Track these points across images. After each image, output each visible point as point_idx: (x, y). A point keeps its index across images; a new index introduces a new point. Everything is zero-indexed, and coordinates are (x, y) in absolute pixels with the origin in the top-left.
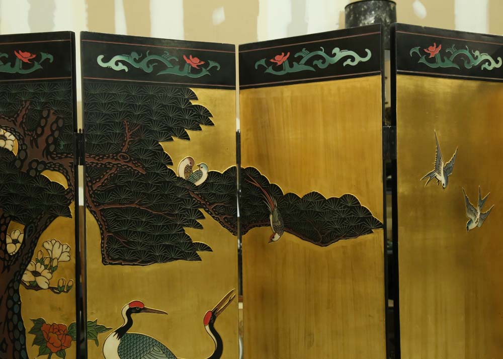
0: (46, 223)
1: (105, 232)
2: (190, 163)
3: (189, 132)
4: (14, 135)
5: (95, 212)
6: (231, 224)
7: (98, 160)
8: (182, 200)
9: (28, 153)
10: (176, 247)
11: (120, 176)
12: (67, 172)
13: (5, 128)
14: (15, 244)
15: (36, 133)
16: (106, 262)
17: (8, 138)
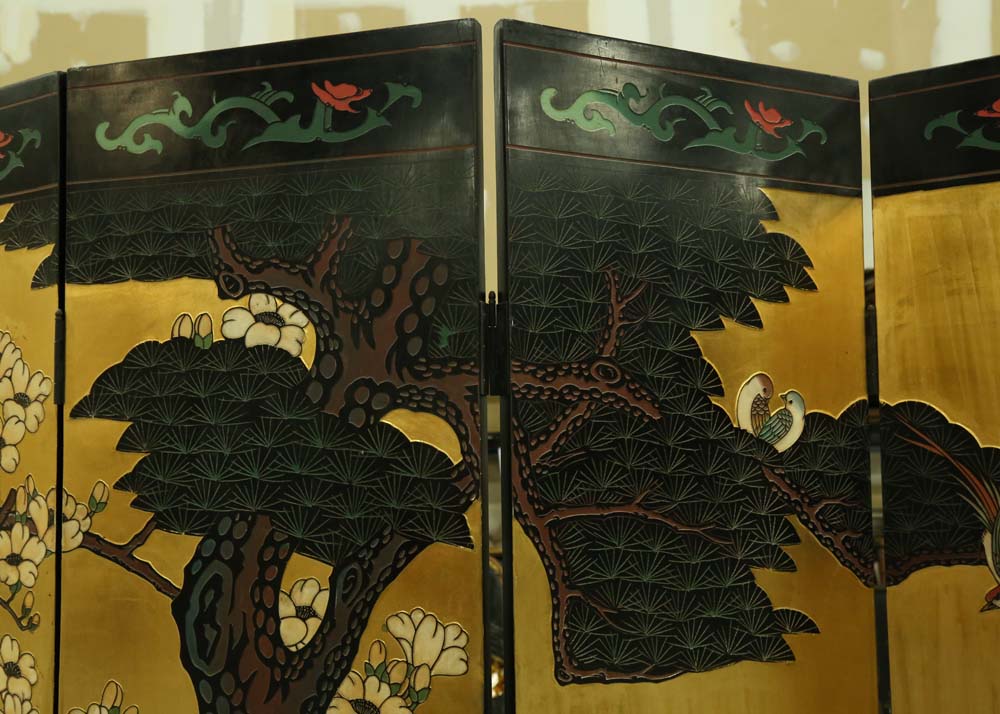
0: (397, 560)
1: (562, 586)
2: (765, 390)
3: (761, 307)
4: (306, 313)
5: (534, 528)
6: (859, 556)
7: (543, 379)
8: (746, 491)
9: (345, 360)
10: (735, 624)
11: (597, 426)
12: (459, 416)
13: (279, 293)
14: (304, 620)
15: (369, 307)
16: (565, 676)
17: (288, 321)
